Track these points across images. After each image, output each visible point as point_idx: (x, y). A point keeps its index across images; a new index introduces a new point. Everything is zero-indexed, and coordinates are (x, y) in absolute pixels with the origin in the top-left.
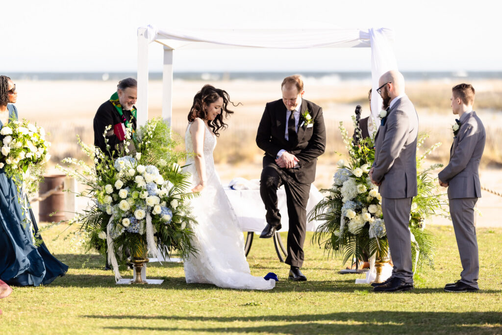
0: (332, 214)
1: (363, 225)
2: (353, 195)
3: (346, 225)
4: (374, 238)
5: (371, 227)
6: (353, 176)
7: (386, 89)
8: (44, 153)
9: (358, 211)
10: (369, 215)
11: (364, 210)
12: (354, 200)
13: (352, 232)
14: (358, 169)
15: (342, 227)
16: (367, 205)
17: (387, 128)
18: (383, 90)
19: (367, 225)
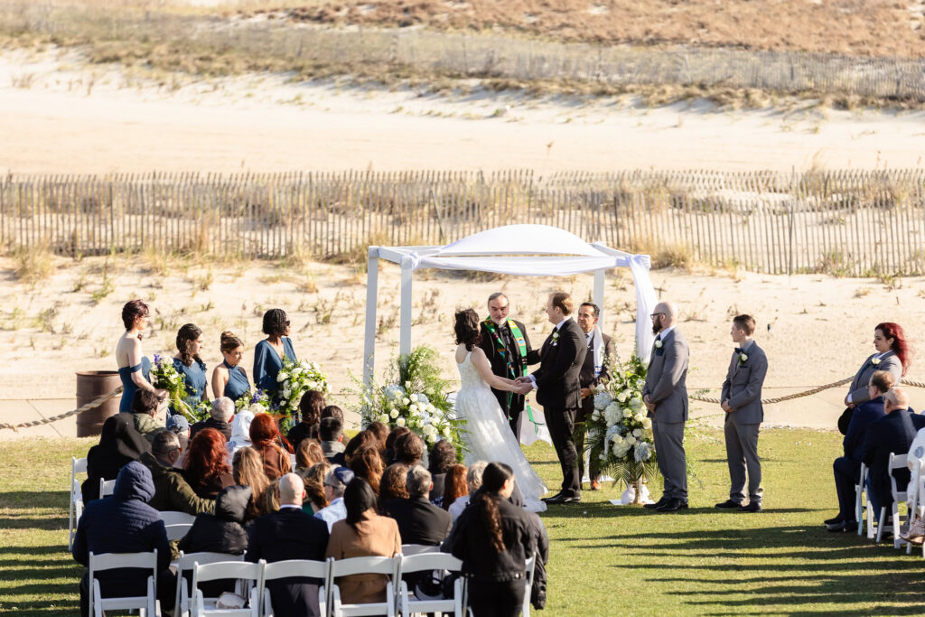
0: (596, 439)
1: (628, 449)
2: (617, 419)
3: (611, 449)
4: (639, 462)
5: (636, 451)
6: (617, 400)
7: (659, 318)
8: (325, 385)
9: (623, 434)
10: (634, 439)
11: (629, 434)
12: (618, 424)
13: (619, 456)
14: (621, 394)
15: (606, 452)
16: (632, 429)
17: (665, 358)
18: (656, 317)
19: (632, 449)
